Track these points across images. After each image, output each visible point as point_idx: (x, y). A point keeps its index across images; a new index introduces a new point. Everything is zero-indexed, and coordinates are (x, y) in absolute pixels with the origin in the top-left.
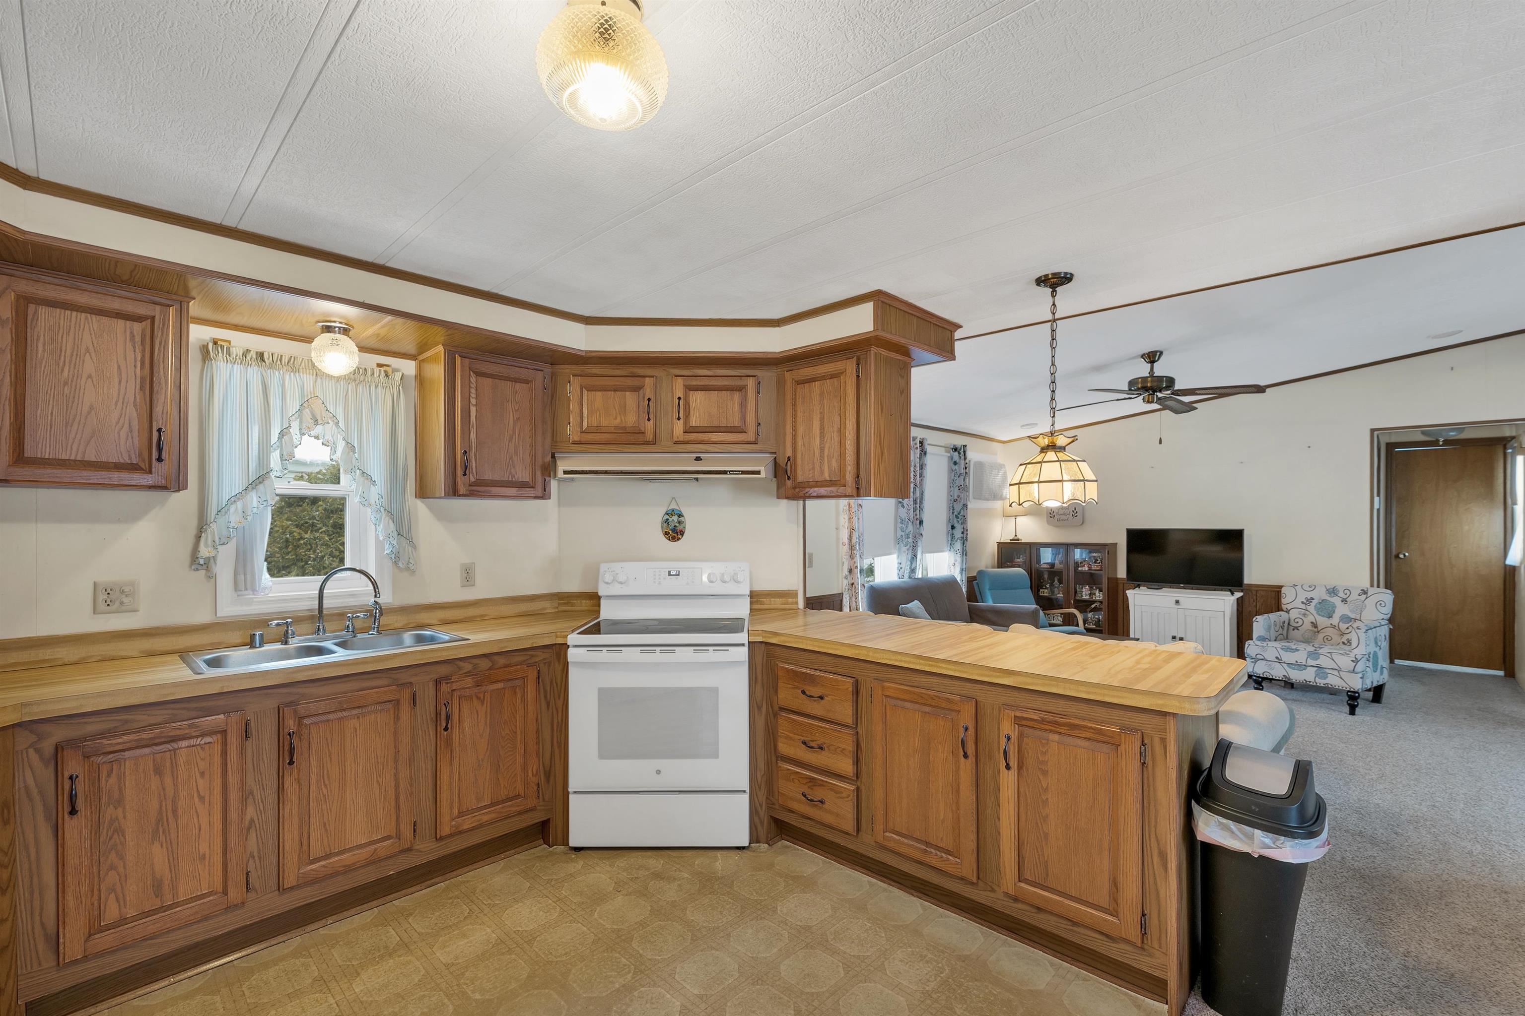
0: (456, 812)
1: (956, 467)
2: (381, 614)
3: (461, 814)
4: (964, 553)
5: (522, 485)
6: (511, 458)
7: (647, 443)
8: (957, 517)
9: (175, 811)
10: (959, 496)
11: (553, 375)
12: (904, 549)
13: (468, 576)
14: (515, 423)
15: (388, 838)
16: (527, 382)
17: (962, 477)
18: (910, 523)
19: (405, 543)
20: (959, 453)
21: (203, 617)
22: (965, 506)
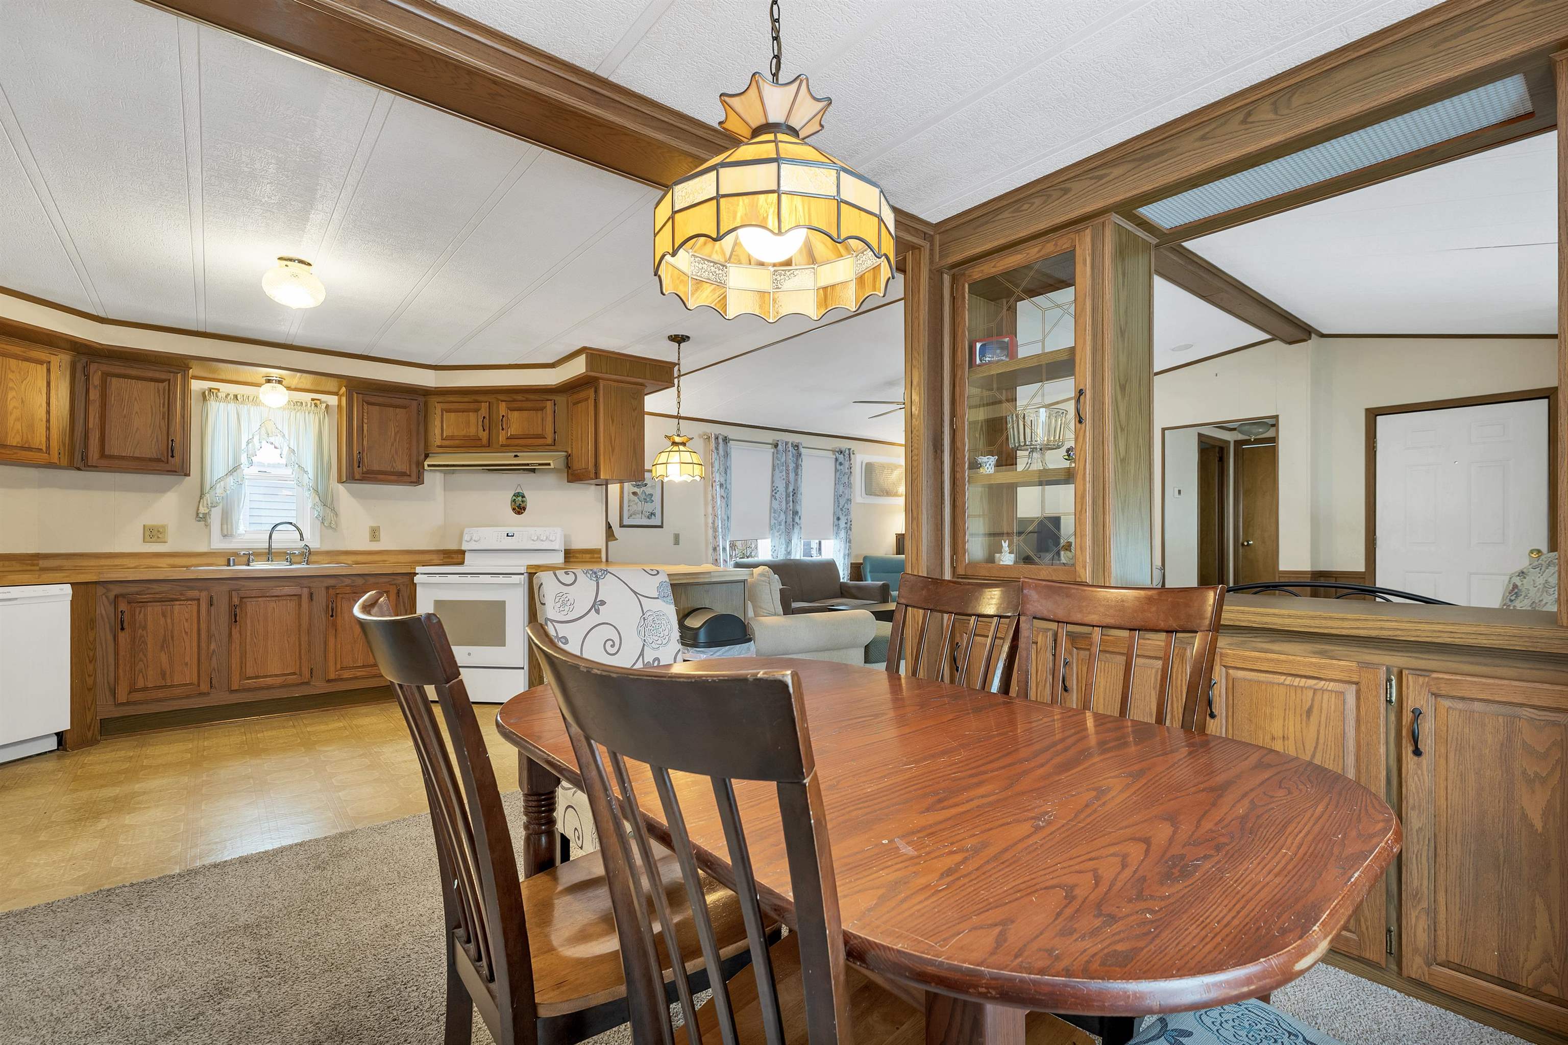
0: (339, 667)
1: (842, 467)
2: (310, 554)
3: (342, 669)
4: (849, 541)
5: (403, 474)
6: (393, 457)
7: (484, 446)
8: (842, 510)
9: (172, 637)
10: (843, 492)
11: (426, 404)
12: (777, 534)
13: (375, 534)
14: (395, 434)
15: (294, 674)
16: (405, 407)
17: (846, 476)
18: (782, 513)
19: (328, 511)
20: (844, 455)
21: (203, 548)
22: (849, 500)
